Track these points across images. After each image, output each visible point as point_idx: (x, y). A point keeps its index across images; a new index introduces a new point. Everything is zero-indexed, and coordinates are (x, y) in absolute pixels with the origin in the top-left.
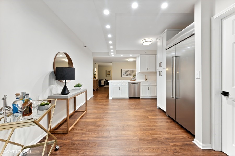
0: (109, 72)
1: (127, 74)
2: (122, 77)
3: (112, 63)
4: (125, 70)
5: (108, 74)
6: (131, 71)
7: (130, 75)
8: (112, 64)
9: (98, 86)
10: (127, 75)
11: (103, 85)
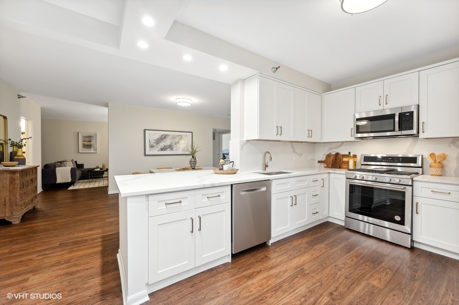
0: (88, 139)
1: (162, 144)
2: (145, 155)
3: (106, 105)
4: (157, 135)
5: (86, 143)
6: (174, 137)
7: (172, 149)
8: (105, 110)
9: (40, 189)
10: (162, 150)
11: (67, 185)
